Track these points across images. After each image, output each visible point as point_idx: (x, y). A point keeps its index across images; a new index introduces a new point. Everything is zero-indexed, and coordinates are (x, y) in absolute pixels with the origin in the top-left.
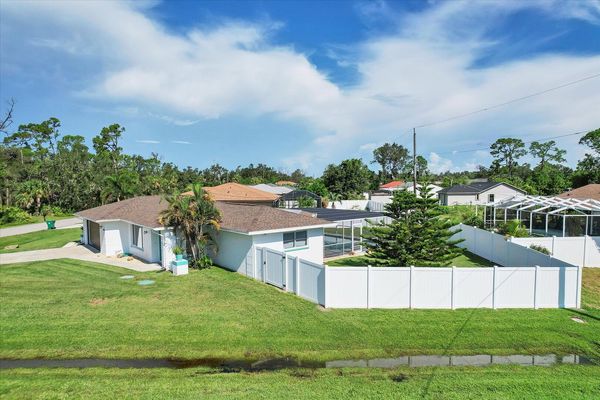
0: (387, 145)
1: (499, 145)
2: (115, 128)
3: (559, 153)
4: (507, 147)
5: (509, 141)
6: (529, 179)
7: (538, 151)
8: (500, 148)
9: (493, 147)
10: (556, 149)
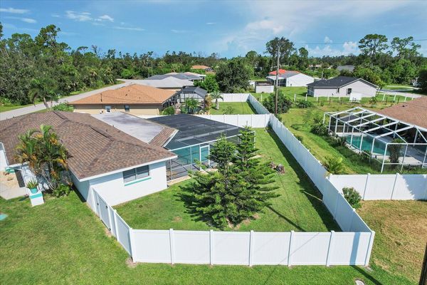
0: (277, 38)
1: (366, 40)
2: (52, 28)
3: (415, 47)
4: (373, 42)
5: (375, 37)
6: (386, 70)
7: (398, 45)
8: (367, 42)
9: (361, 42)
10: (413, 44)
